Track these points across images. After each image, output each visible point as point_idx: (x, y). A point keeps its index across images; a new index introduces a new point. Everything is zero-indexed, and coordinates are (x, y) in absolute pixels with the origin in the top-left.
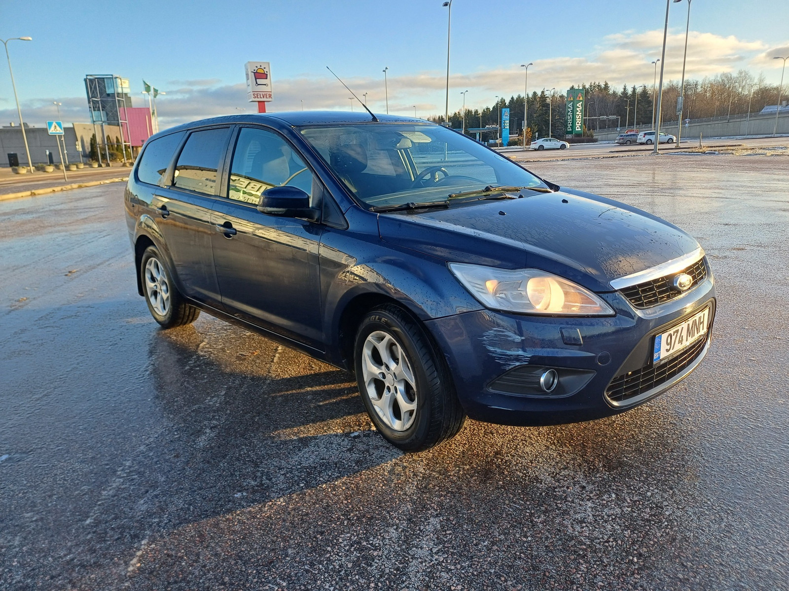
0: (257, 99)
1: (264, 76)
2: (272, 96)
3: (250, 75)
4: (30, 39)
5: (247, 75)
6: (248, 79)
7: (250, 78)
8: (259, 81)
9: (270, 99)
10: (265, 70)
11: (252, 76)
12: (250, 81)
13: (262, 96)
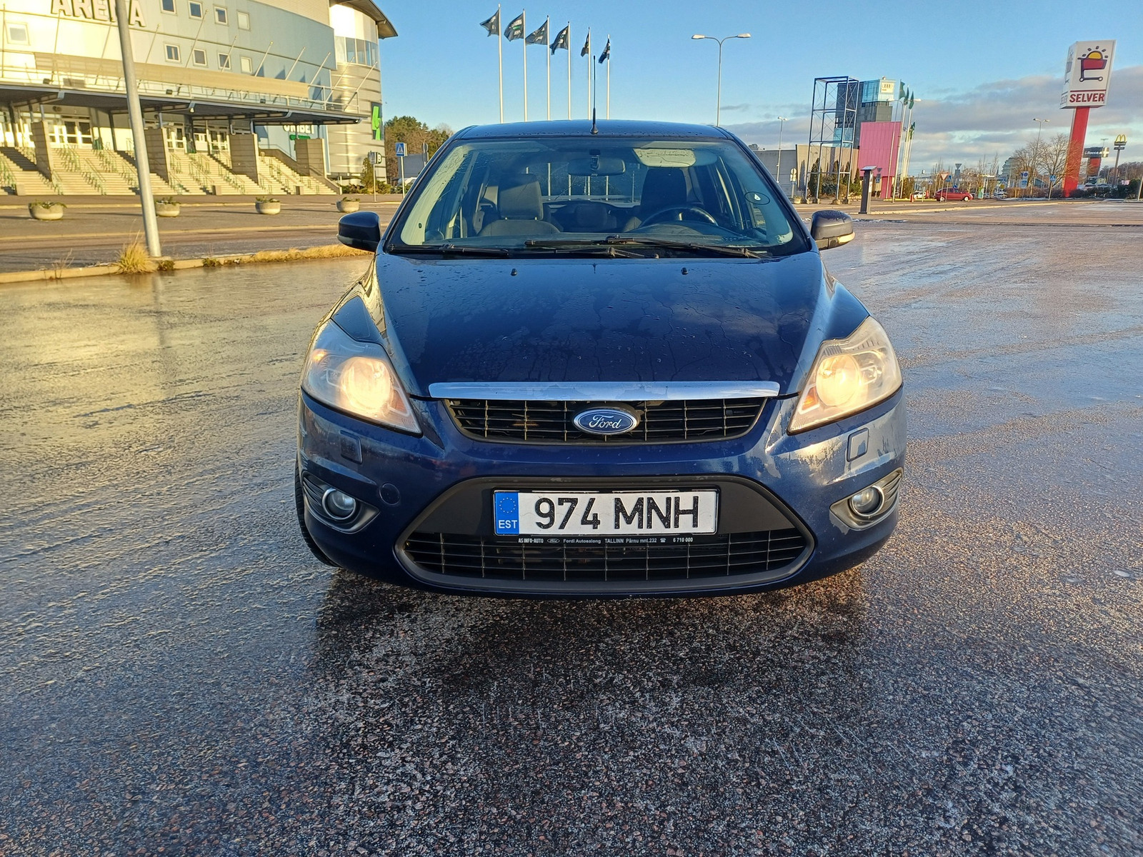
0: (1076, 104)
1: (1099, 64)
2: (1106, 98)
3: (1074, 62)
4: (749, 35)
5: (1069, 64)
6: (1068, 70)
7: (1072, 70)
8: (1088, 73)
9: (1100, 103)
10: (1104, 54)
11: (1076, 65)
12: (1070, 75)
13: (1086, 98)
